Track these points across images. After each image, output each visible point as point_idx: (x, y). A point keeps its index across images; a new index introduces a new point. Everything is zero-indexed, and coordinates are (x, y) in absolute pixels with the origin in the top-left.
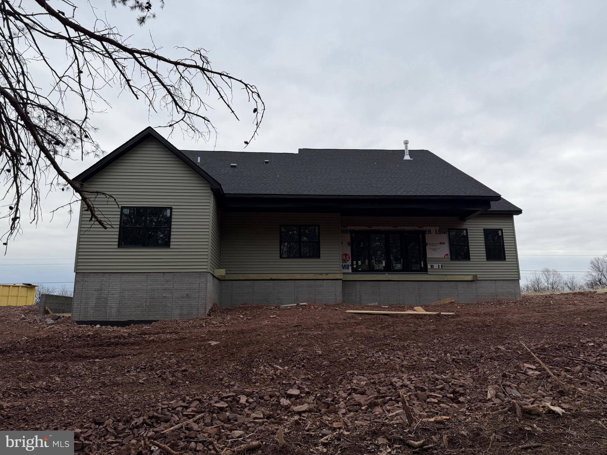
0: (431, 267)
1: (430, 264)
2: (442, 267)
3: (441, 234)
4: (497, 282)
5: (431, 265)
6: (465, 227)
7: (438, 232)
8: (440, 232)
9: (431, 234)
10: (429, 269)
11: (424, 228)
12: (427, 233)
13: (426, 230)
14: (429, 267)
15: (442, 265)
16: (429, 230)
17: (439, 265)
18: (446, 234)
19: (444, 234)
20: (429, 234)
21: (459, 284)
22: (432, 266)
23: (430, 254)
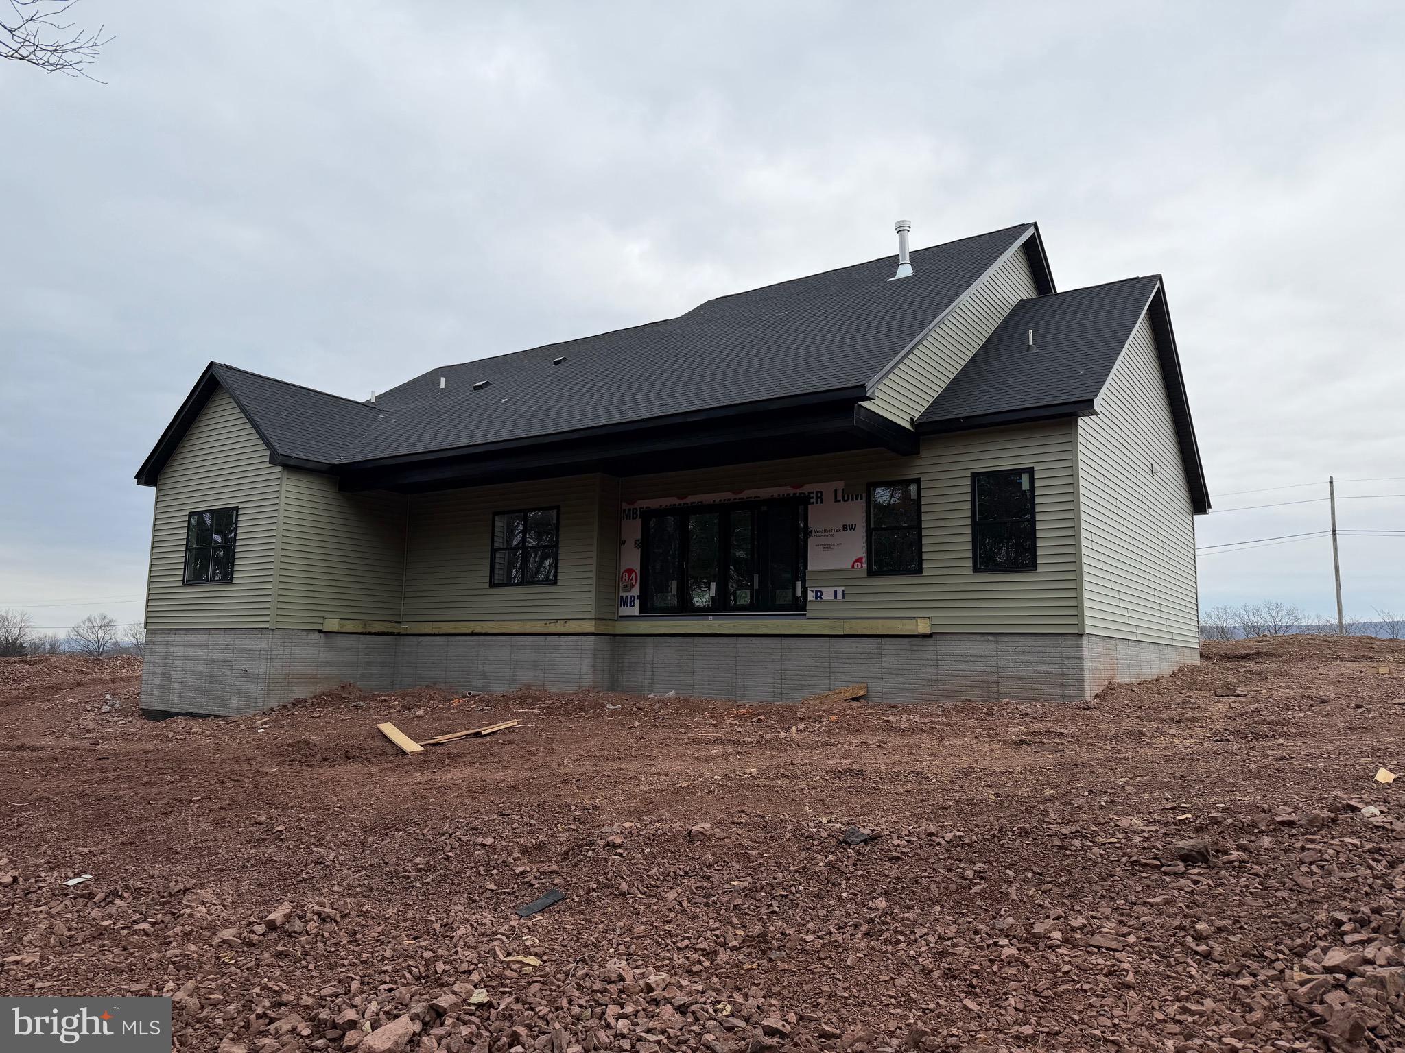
0: (817, 597)
1: (815, 589)
2: (843, 598)
3: (847, 500)
4: (1005, 639)
5: (817, 592)
6: (914, 473)
7: (839, 498)
8: (847, 496)
9: (822, 502)
10: (811, 602)
11: (806, 489)
12: (812, 501)
13: (809, 493)
14: (811, 596)
15: (843, 591)
16: (817, 492)
17: (836, 591)
18: (861, 499)
19: (857, 499)
20: (817, 503)
21: (888, 645)
22: (819, 595)
23: (818, 560)
